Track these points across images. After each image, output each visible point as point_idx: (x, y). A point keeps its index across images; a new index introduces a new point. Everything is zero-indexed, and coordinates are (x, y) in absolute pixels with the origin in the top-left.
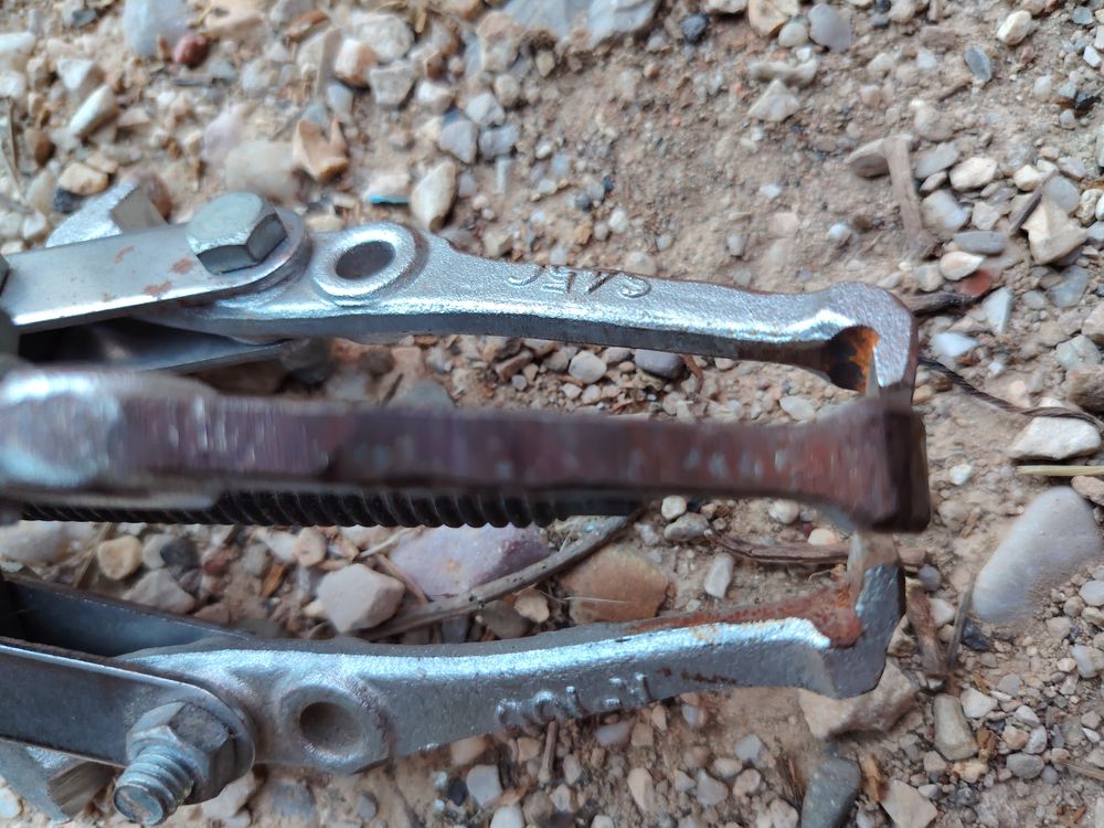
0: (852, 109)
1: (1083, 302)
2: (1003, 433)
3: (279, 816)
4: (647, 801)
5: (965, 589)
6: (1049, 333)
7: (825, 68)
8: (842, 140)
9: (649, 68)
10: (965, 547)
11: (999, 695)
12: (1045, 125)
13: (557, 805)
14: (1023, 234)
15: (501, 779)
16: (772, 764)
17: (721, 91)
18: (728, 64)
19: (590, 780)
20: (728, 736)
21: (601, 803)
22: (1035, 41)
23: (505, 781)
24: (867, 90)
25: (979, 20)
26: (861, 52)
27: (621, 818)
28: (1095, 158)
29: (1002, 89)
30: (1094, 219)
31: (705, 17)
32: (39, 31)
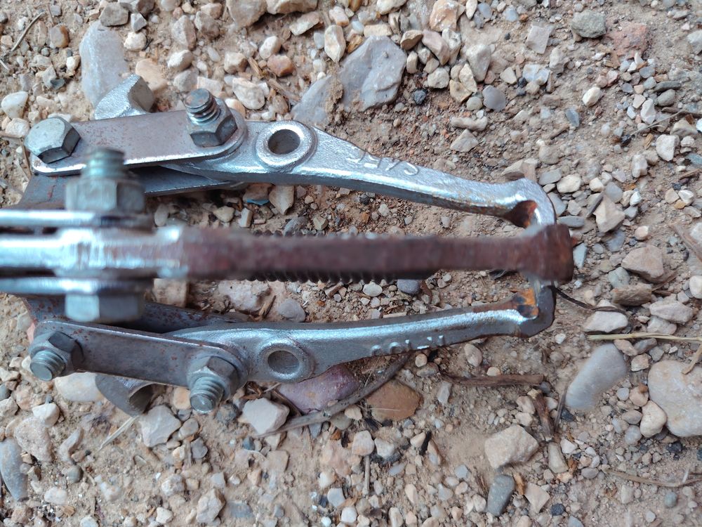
0: (506, 144)
1: (622, 249)
2: (582, 317)
3: (234, 518)
4: (414, 499)
5: (563, 393)
6: (605, 265)
7: (491, 122)
8: (501, 162)
9: (396, 123)
10: (563, 373)
11: (578, 442)
12: (606, 152)
13: (372, 505)
14: (593, 217)
15: (344, 494)
16: (473, 479)
17: (436, 134)
18: (439, 117)
19: (387, 492)
20: (452, 466)
21: (393, 502)
22: (602, 102)
23: (346, 495)
24: (514, 133)
25: (574, 90)
26: (511, 110)
27: (403, 508)
28: (631, 170)
29: (585, 131)
30: (629, 205)
31: (426, 90)
32: (28, 90)
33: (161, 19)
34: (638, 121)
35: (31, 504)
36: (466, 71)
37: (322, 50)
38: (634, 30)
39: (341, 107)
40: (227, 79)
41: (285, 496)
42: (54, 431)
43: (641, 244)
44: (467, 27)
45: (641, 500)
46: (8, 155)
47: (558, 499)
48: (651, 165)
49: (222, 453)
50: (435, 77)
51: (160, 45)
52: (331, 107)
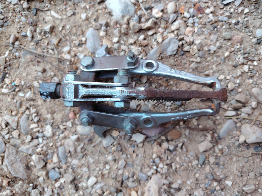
0: (204, 66)
1: (234, 95)
2: (223, 112)
4: (179, 161)
5: (219, 132)
6: (230, 99)
7: (201, 60)
8: (203, 71)
9: (176, 60)
11: (223, 145)
12: (230, 69)
13: (168, 163)
14: (227, 86)
15: (160, 160)
16: (195, 155)
17: (186, 63)
18: (187, 59)
19: (172, 159)
20: (189, 152)
21: (173, 162)
22: (230, 56)
24: (207, 64)
25: (222, 53)
26: (206, 57)
27: (176, 163)
28: (237, 74)
29: (225, 63)
30: (236, 83)
31: (184, 51)
32: (70, 46)
33: (110, 28)
34: (239, 61)
35: (68, 164)
36: (195, 47)
37: (156, 40)
38: (238, 38)
39: (161, 55)
40: (130, 46)
41: (143, 161)
42: (76, 143)
43: (239, 93)
44: (195, 36)
45: (239, 161)
46: (64, 64)
47: (217, 161)
48: (242, 73)
49: (125, 149)
50: (186, 48)
51: (110, 36)
52: (159, 55)
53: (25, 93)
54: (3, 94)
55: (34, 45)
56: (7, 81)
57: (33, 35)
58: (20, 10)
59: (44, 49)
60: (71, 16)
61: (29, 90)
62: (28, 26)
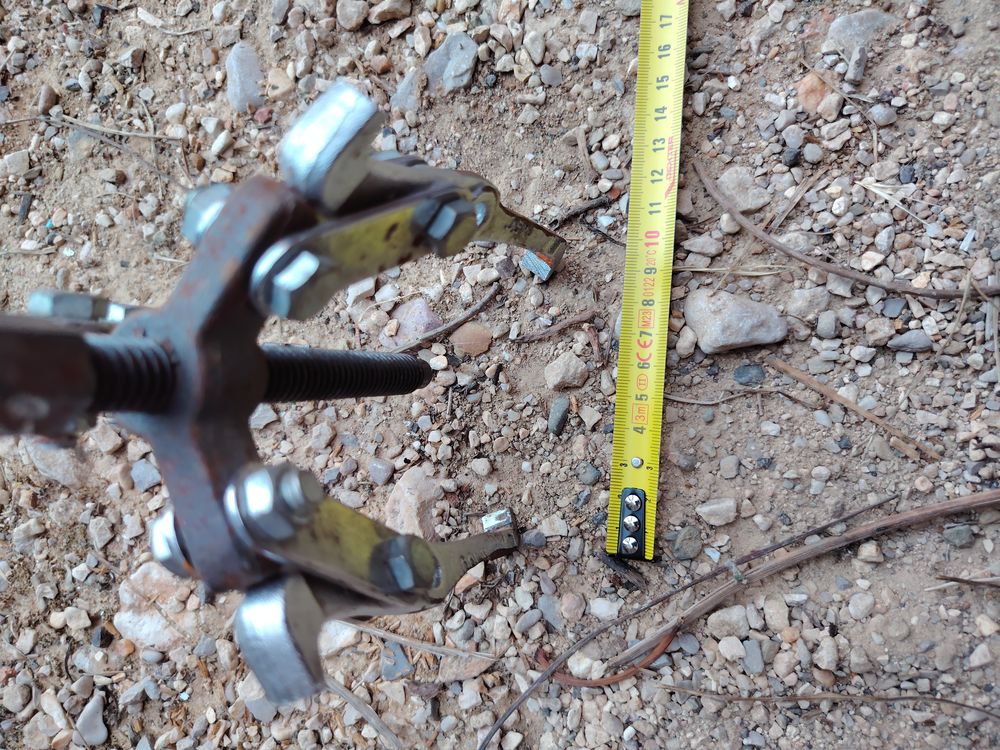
0: (563, 114)
4: (489, 423)
5: (612, 326)
7: (550, 96)
8: (560, 129)
9: (472, 103)
10: (611, 308)
13: (454, 427)
15: (432, 420)
16: (536, 403)
17: (505, 111)
18: (508, 96)
19: (467, 417)
20: (520, 395)
21: (472, 426)
24: (569, 104)
25: (621, 62)
26: (567, 85)
27: (479, 430)
31: (496, 74)
32: (187, 101)
33: (288, 35)
36: (525, 56)
37: (413, 48)
39: (426, 93)
41: (384, 425)
44: (529, 18)
45: (684, 419)
46: (170, 155)
47: (609, 420)
50: (503, 62)
52: (419, 94)
53: (77, 247)
54: (26, 255)
55: (96, 111)
56: (34, 218)
57: (94, 84)
58: (64, 18)
59: (121, 119)
60: (187, 16)
61: (86, 238)
62: (82, 59)
